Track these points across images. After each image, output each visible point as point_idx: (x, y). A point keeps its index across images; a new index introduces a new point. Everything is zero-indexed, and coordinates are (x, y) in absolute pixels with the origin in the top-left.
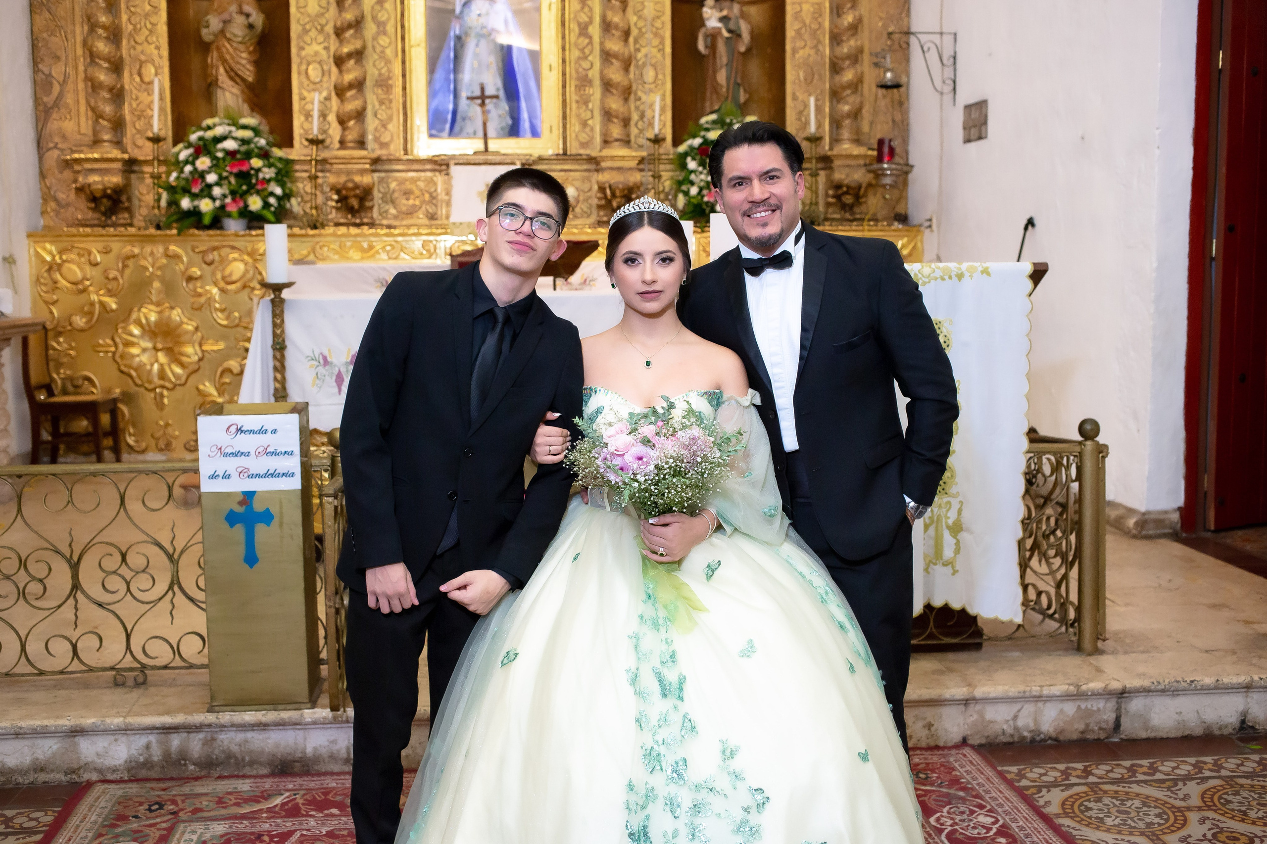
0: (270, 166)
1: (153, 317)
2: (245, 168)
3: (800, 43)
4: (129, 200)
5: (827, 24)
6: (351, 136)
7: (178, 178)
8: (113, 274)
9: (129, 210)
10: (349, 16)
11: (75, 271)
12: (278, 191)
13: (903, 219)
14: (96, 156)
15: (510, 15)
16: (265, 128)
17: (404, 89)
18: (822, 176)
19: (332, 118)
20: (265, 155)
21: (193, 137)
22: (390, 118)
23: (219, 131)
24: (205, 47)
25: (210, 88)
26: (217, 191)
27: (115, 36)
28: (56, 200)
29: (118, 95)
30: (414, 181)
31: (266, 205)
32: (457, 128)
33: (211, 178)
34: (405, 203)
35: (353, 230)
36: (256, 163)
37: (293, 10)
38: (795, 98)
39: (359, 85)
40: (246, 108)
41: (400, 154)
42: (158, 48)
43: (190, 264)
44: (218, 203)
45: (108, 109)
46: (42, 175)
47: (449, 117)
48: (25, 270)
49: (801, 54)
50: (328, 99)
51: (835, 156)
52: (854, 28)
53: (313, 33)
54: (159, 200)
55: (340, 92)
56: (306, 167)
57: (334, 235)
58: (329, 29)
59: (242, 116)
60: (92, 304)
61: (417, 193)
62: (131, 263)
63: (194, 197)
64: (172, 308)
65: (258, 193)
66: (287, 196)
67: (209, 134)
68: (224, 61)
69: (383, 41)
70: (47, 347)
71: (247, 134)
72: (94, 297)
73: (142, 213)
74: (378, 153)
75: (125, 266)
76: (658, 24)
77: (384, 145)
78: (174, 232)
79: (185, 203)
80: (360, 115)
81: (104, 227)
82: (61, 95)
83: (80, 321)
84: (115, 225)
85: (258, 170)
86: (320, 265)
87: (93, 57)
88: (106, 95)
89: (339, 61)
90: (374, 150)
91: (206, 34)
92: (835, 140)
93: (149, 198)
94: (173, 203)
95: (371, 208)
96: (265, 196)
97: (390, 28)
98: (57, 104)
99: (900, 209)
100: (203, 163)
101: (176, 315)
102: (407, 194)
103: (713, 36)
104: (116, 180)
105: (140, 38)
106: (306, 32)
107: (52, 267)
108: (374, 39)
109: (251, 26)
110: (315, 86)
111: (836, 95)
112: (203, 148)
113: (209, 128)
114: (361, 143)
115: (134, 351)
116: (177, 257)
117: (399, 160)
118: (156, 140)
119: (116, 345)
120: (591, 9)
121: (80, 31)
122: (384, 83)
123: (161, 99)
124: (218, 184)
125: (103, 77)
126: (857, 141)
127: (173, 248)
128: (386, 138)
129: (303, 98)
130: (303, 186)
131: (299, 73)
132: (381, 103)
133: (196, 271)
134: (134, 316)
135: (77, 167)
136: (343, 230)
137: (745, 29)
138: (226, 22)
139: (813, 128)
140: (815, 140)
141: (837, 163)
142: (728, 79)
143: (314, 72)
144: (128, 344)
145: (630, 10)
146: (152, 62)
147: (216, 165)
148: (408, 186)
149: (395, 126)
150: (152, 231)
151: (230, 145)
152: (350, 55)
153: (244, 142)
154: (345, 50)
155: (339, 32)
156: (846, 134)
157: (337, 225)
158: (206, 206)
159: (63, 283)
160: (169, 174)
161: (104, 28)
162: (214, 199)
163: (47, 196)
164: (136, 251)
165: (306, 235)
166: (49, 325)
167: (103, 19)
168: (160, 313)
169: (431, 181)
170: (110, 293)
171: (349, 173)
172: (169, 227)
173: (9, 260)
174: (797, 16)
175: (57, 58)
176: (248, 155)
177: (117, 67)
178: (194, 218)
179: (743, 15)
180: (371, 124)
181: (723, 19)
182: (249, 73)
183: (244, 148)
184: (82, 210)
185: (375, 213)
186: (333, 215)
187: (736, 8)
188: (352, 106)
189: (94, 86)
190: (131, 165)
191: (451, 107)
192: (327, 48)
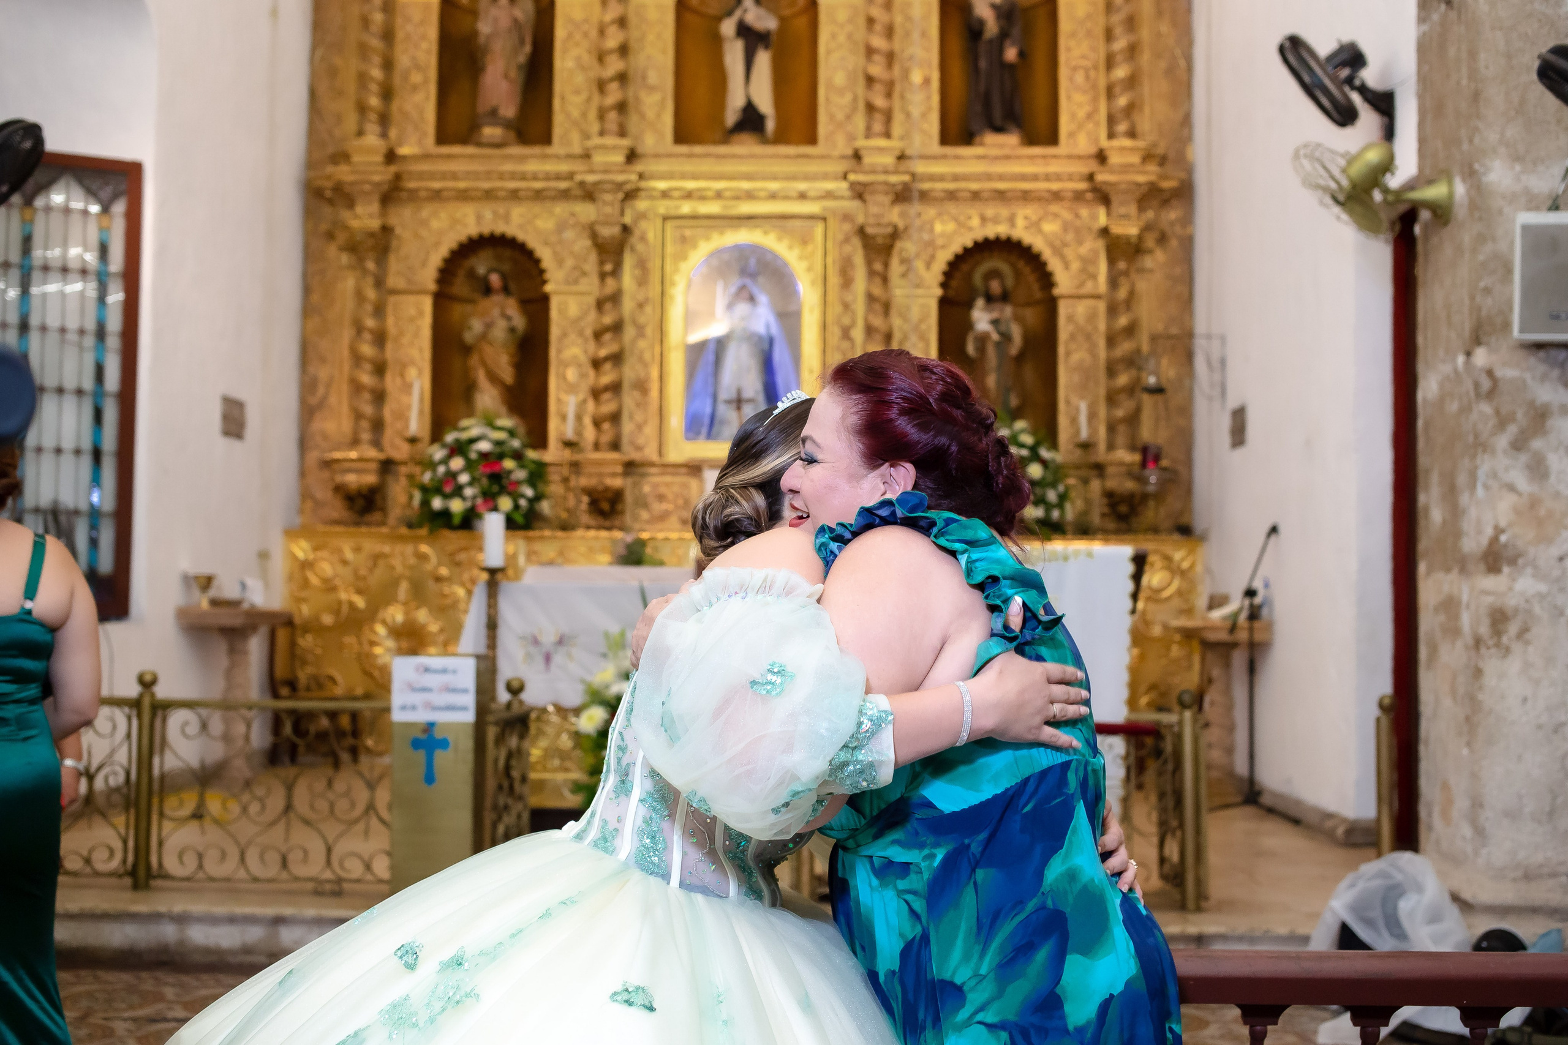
0: (522, 466)
1: (399, 618)
2: (496, 469)
3: (1073, 346)
4: (384, 499)
5: (1102, 326)
6: (606, 438)
7: (432, 479)
8: (363, 572)
9: (383, 510)
10: (608, 320)
11: (327, 568)
12: (529, 492)
13: (1185, 530)
14: (353, 455)
15: (772, 319)
16: (522, 430)
17: (661, 391)
18: (1096, 485)
19: (587, 421)
20: (518, 456)
21: (450, 438)
22: (645, 422)
23: (474, 432)
24: (467, 350)
25: (469, 390)
26: (469, 492)
27: (380, 339)
28: (312, 498)
29: (379, 397)
30: (667, 485)
31: (517, 507)
32: (715, 429)
33: (464, 478)
34: (658, 507)
35: (604, 534)
36: (509, 464)
37: (554, 313)
38: (1068, 402)
39: (616, 388)
40: (503, 410)
41: (654, 457)
42: (421, 350)
43: (440, 564)
44: (469, 504)
45: (368, 409)
46: (303, 474)
47: (707, 421)
48: (279, 566)
49: (1076, 357)
50: (584, 401)
51: (1111, 464)
52: (1131, 330)
53: (573, 337)
54: (411, 497)
55: (596, 394)
56: (559, 469)
57: (583, 538)
58: (589, 332)
59: (498, 416)
60: (340, 603)
61: (670, 496)
62: (381, 563)
63: (447, 497)
64: (418, 608)
65: (510, 494)
66: (538, 498)
67: (465, 436)
68: (484, 364)
69: (642, 344)
70: (293, 644)
71: (501, 436)
72: (343, 596)
73: (395, 512)
74: (635, 456)
75: (375, 565)
76: (923, 327)
77: (639, 448)
78: (424, 531)
79: (437, 503)
80: (615, 418)
81: (357, 524)
82: (325, 398)
83: (327, 619)
84: (368, 524)
85: (510, 472)
86: (569, 569)
87: (357, 359)
88: (367, 396)
89: (597, 364)
90: (630, 453)
91: (469, 337)
92: (1111, 447)
93: (402, 498)
94: (426, 503)
95: (622, 513)
96: (515, 497)
97: (649, 331)
98: (322, 404)
99: (1184, 520)
100: (457, 463)
101: (422, 615)
102: (661, 498)
103: (983, 339)
104: (371, 479)
105: (405, 340)
106: (565, 335)
107: (306, 565)
108: (634, 341)
109: (512, 330)
110: (572, 389)
111: (1111, 399)
112: (459, 449)
113: (464, 429)
114: (615, 446)
115: (378, 650)
116: (423, 557)
117: (652, 464)
118: (413, 440)
119: (360, 643)
120: (854, 313)
121: (347, 335)
122: (641, 386)
123: (421, 400)
124: (471, 484)
125: (366, 378)
126: (1132, 448)
127: (424, 548)
128: (641, 441)
129: (559, 400)
130: (555, 488)
131: (558, 375)
132: (638, 405)
133: (444, 571)
134: (382, 614)
135: (336, 466)
136: (592, 533)
137: (1016, 332)
138: (489, 326)
139: (1084, 434)
140: (1086, 446)
141: (1111, 470)
142: (998, 383)
143: (571, 374)
144: (373, 644)
145: (894, 312)
146: (413, 363)
147: (469, 466)
148: (663, 490)
149: (650, 430)
150: (404, 531)
151: (484, 446)
152: (607, 359)
153: (498, 443)
154: (603, 353)
155: (598, 335)
156: (1121, 439)
157: (588, 527)
158: (457, 506)
159: (314, 580)
160: (423, 473)
161: (371, 331)
162: (464, 498)
163: (305, 495)
164: (386, 549)
165: (555, 538)
166: (297, 620)
167: (370, 323)
168: (407, 613)
169: (685, 486)
170: (359, 592)
171: (601, 475)
172: (420, 525)
173: (264, 556)
174: (1070, 318)
175: (323, 360)
176: (501, 456)
177: (380, 369)
178: (443, 518)
179: (1017, 318)
180: (627, 427)
181: (995, 322)
182: (507, 374)
183: (498, 450)
184: (337, 509)
185: (628, 519)
186: (585, 518)
187: (1008, 310)
188: (608, 408)
189: (357, 387)
190: (387, 466)
191: (708, 410)
192: (586, 352)
